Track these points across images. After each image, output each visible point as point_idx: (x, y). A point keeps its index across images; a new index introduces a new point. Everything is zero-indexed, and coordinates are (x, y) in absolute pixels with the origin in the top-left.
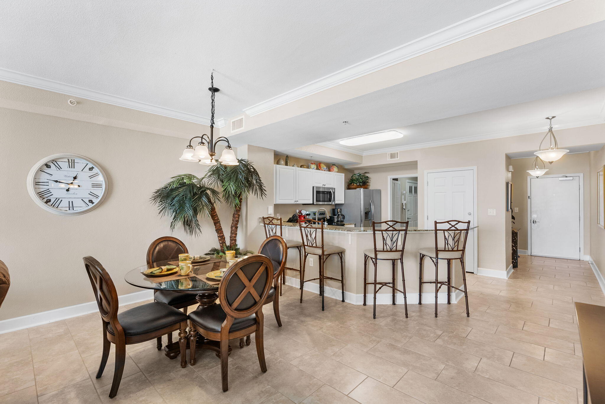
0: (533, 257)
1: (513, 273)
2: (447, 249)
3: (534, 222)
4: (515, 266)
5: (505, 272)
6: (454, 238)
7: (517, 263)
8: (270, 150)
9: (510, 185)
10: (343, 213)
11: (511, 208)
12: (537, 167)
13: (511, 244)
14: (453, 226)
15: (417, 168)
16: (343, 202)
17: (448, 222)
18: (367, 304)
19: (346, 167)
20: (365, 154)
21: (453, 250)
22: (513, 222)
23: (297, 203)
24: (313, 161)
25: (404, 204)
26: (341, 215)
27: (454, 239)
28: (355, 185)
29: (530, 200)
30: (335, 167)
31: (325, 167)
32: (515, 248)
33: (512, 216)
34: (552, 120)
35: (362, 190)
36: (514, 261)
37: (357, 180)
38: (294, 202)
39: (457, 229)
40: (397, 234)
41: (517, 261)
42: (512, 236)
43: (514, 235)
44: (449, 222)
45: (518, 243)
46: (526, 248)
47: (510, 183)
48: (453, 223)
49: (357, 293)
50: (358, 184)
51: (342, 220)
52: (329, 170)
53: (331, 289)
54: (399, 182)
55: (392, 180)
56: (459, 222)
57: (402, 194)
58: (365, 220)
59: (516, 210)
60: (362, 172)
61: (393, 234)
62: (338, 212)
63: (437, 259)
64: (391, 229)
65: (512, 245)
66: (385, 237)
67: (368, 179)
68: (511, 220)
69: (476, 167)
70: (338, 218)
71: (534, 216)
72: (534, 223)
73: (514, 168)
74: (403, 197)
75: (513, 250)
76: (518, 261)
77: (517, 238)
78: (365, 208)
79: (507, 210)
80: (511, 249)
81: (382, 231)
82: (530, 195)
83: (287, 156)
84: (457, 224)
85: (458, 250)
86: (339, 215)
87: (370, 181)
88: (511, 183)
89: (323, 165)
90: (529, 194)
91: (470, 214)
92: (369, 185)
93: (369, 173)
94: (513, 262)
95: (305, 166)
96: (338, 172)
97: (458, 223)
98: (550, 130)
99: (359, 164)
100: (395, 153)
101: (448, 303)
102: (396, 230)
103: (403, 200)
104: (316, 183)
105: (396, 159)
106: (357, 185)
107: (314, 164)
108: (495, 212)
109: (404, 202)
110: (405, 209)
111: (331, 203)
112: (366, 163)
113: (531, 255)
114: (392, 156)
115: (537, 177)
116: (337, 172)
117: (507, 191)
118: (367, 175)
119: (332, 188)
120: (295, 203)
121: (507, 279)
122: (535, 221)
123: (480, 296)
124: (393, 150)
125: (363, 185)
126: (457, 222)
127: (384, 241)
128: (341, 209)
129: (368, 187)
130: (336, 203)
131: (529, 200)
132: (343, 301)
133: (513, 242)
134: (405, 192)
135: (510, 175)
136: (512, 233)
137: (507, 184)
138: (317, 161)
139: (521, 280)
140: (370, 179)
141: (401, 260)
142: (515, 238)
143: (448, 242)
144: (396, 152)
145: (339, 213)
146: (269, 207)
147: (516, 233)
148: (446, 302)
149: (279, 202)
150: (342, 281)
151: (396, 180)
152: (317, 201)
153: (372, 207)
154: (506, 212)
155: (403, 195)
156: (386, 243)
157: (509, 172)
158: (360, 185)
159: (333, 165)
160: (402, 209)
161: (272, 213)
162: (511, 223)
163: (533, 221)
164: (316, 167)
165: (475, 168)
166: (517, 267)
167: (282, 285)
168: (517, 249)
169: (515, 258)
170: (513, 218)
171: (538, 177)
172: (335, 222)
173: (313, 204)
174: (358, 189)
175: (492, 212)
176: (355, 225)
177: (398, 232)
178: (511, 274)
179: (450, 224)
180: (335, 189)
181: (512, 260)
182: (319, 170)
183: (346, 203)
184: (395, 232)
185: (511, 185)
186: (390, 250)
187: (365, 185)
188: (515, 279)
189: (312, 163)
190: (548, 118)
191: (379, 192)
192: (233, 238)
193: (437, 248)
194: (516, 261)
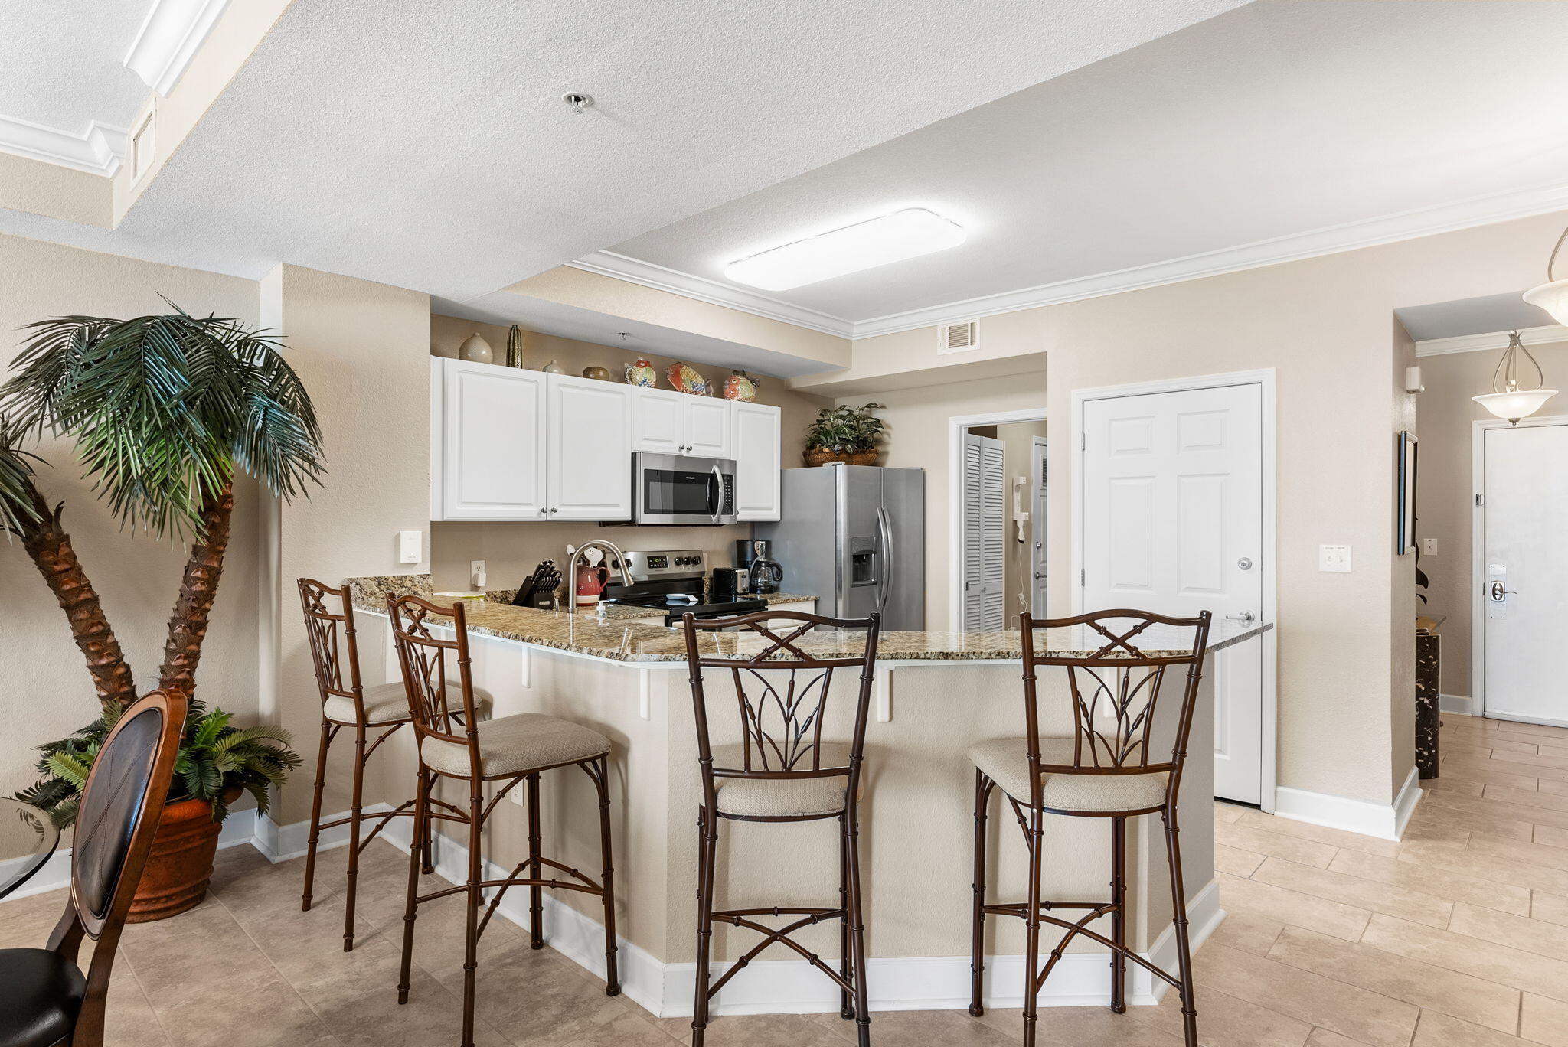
0: (1493, 726)
1: (1422, 806)
2: (1087, 761)
3: (1497, 592)
4: (1428, 770)
5: (1390, 812)
6: (1125, 703)
7: (1434, 758)
8: (415, 296)
9: (1410, 447)
10: (776, 557)
11: (1414, 543)
12: (1513, 382)
13: (1411, 683)
14: (1117, 641)
15: (1045, 388)
16: (774, 515)
17: (1090, 619)
18: (720, 1013)
19: (799, 383)
20: (859, 331)
21: (1117, 770)
22: (1420, 595)
23: (555, 517)
24: (643, 354)
25: (1020, 524)
26: (768, 565)
27: (1123, 710)
28: (826, 450)
29: (1481, 508)
30: (743, 380)
31: (700, 381)
32: (1426, 701)
33: (1418, 571)
35: (842, 468)
36: (1426, 753)
37: (837, 433)
38: (539, 514)
39: (1138, 654)
40: (821, 681)
41: (1437, 752)
42: (1418, 654)
43: (1426, 647)
44: (1099, 622)
45: (1440, 678)
46: (1466, 689)
47: (1412, 437)
48: (1119, 626)
49: (670, 958)
50: (837, 447)
51: (773, 583)
52: (720, 393)
53: (579, 923)
54: (997, 444)
55: (964, 431)
56: (1151, 619)
57: (1015, 487)
58: (853, 586)
59: (1431, 546)
60: (854, 404)
61: (792, 684)
62: (755, 555)
63: (1035, 810)
64: (784, 654)
65: (1417, 686)
66: (754, 702)
67: (879, 429)
68: (1412, 586)
69: (1273, 370)
70: (754, 575)
71: (1498, 571)
72: (1494, 594)
73: (1425, 380)
74: (1017, 497)
75: (1420, 706)
76: (1440, 752)
77: (1436, 658)
78: (853, 539)
79: (1400, 550)
80: (1413, 702)
81: (735, 666)
82: (1481, 493)
83: (515, 329)
84: (1138, 630)
85: (1145, 769)
86: (758, 564)
87: (889, 435)
88: (1416, 439)
89: (692, 372)
90: (1477, 490)
91: (1241, 565)
92: (886, 453)
93: (883, 407)
94: (1419, 755)
95: (601, 373)
96: (755, 400)
97: (1144, 626)
99: (844, 371)
100: (966, 326)
101: (1113, 1008)
102: (808, 662)
103: (1017, 509)
104: (645, 439)
105: (969, 348)
106: (832, 451)
107: (647, 364)
108: (1348, 559)
109: (1021, 517)
110: (1023, 542)
111: (714, 518)
112: (861, 369)
113: (1484, 717)
114: (957, 336)
115: (1511, 421)
116: (753, 402)
117: (1399, 471)
118: (877, 414)
119: (720, 463)
120: (543, 517)
121: (1397, 840)
122: (1501, 591)
123: (1274, 951)
124: (958, 313)
125: (856, 452)
126: (1140, 621)
127: (750, 721)
128: (768, 544)
129: (881, 459)
130: (739, 518)
131: (1477, 511)
132: (613, 989)
133: (1420, 674)
134: (1022, 480)
135: (1410, 407)
136: (1418, 639)
137: (1400, 440)
138: (669, 358)
139: (1454, 845)
140: (888, 430)
141: (843, 821)
142: (1429, 661)
143: (1090, 725)
144: (968, 321)
145: (761, 559)
146: (405, 535)
147: (1434, 642)
148: (1107, 1001)
149: (458, 512)
150: (607, 896)
151: (989, 431)
152: (648, 511)
153: (887, 536)
154: (1397, 556)
155: (1017, 491)
156: (759, 731)
157: (1409, 392)
158: (844, 450)
159: (735, 372)
160: (1015, 546)
161: (419, 560)
162: (1412, 602)
163: (1494, 589)
164: (652, 377)
165: (1268, 375)
166: (1437, 776)
167: (421, 876)
168: (1434, 701)
169: (1430, 738)
170: (1421, 579)
171: (1517, 420)
172: (739, 591)
173: (632, 522)
174: (828, 466)
175: (1336, 558)
176: (816, 602)
177: (824, 670)
178: (1414, 813)
179: (1103, 631)
180: (733, 464)
181: (1417, 747)
182: (675, 390)
183: (786, 517)
184: (804, 676)
185: (1416, 445)
186: (780, 769)
187: (864, 452)
188: (1429, 844)
189: (638, 364)
191: (919, 478)
192: (173, 673)
193: (1038, 756)
194: (1430, 752)
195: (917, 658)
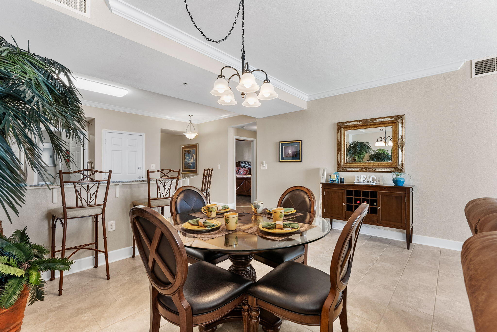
34: (191, 117)
91: (139, 168)
98: (191, 122)
165: (144, 135)
190: (190, 116)
195: (124, 182)
